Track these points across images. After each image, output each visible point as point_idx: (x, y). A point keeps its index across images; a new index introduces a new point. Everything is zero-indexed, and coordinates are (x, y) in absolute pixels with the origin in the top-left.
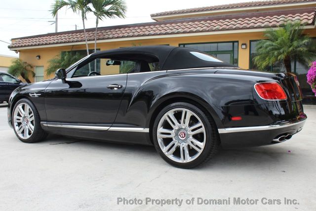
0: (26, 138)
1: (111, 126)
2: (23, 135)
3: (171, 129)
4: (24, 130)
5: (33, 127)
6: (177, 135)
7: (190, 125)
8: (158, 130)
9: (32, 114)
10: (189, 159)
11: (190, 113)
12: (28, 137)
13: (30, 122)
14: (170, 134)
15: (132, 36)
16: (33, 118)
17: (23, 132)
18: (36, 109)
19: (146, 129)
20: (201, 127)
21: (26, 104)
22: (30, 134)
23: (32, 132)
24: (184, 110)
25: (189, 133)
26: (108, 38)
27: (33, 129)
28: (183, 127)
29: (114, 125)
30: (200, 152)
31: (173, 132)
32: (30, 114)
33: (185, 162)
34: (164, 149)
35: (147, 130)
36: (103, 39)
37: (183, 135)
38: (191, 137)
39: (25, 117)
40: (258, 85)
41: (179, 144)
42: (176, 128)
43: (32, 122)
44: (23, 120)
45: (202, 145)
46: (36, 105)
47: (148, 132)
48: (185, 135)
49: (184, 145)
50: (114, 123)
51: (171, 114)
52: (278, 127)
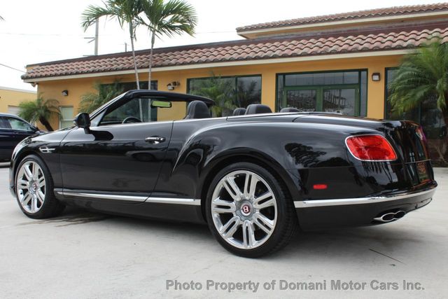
0: (34, 212)
1: (149, 196)
2: (30, 208)
3: (231, 200)
4: (30, 201)
5: (43, 196)
6: (238, 208)
7: (257, 195)
8: (213, 202)
9: (43, 177)
10: (255, 244)
11: (256, 179)
12: (37, 209)
13: (39, 189)
14: (228, 207)
15: (206, 62)
16: (44, 183)
17: (29, 203)
18: (49, 171)
19: (196, 200)
20: (271, 198)
21: (34, 163)
22: (39, 205)
23: (42, 203)
24: (248, 173)
25: (254, 206)
26: (169, 65)
27: (43, 199)
28: (247, 198)
29: (153, 194)
30: (270, 233)
31: (233, 205)
32: (40, 177)
33: (249, 247)
34: (221, 229)
35: (198, 202)
36: (162, 66)
37: (247, 209)
38: (258, 212)
39: (33, 181)
40: (351, 139)
41: (241, 223)
42: (237, 198)
43: (42, 189)
44: (31, 186)
45: (272, 223)
46: (48, 165)
47: (200, 204)
48: (249, 209)
49: (248, 224)
50: (155, 191)
51: (230, 178)
52: (383, 199)
